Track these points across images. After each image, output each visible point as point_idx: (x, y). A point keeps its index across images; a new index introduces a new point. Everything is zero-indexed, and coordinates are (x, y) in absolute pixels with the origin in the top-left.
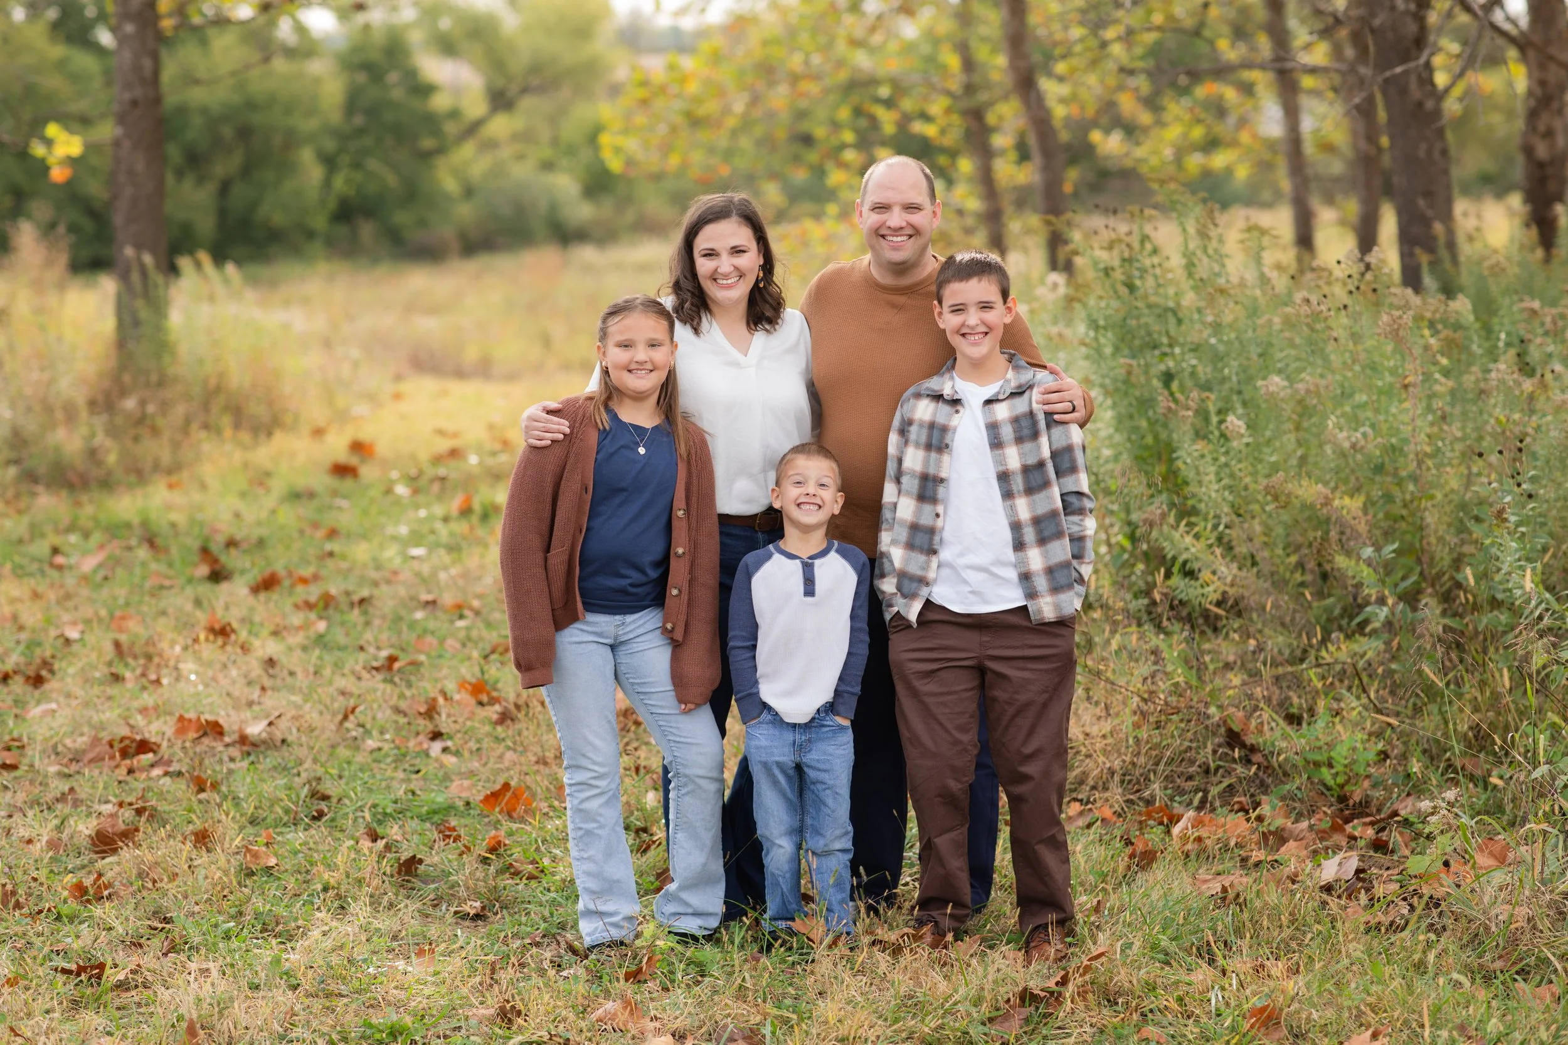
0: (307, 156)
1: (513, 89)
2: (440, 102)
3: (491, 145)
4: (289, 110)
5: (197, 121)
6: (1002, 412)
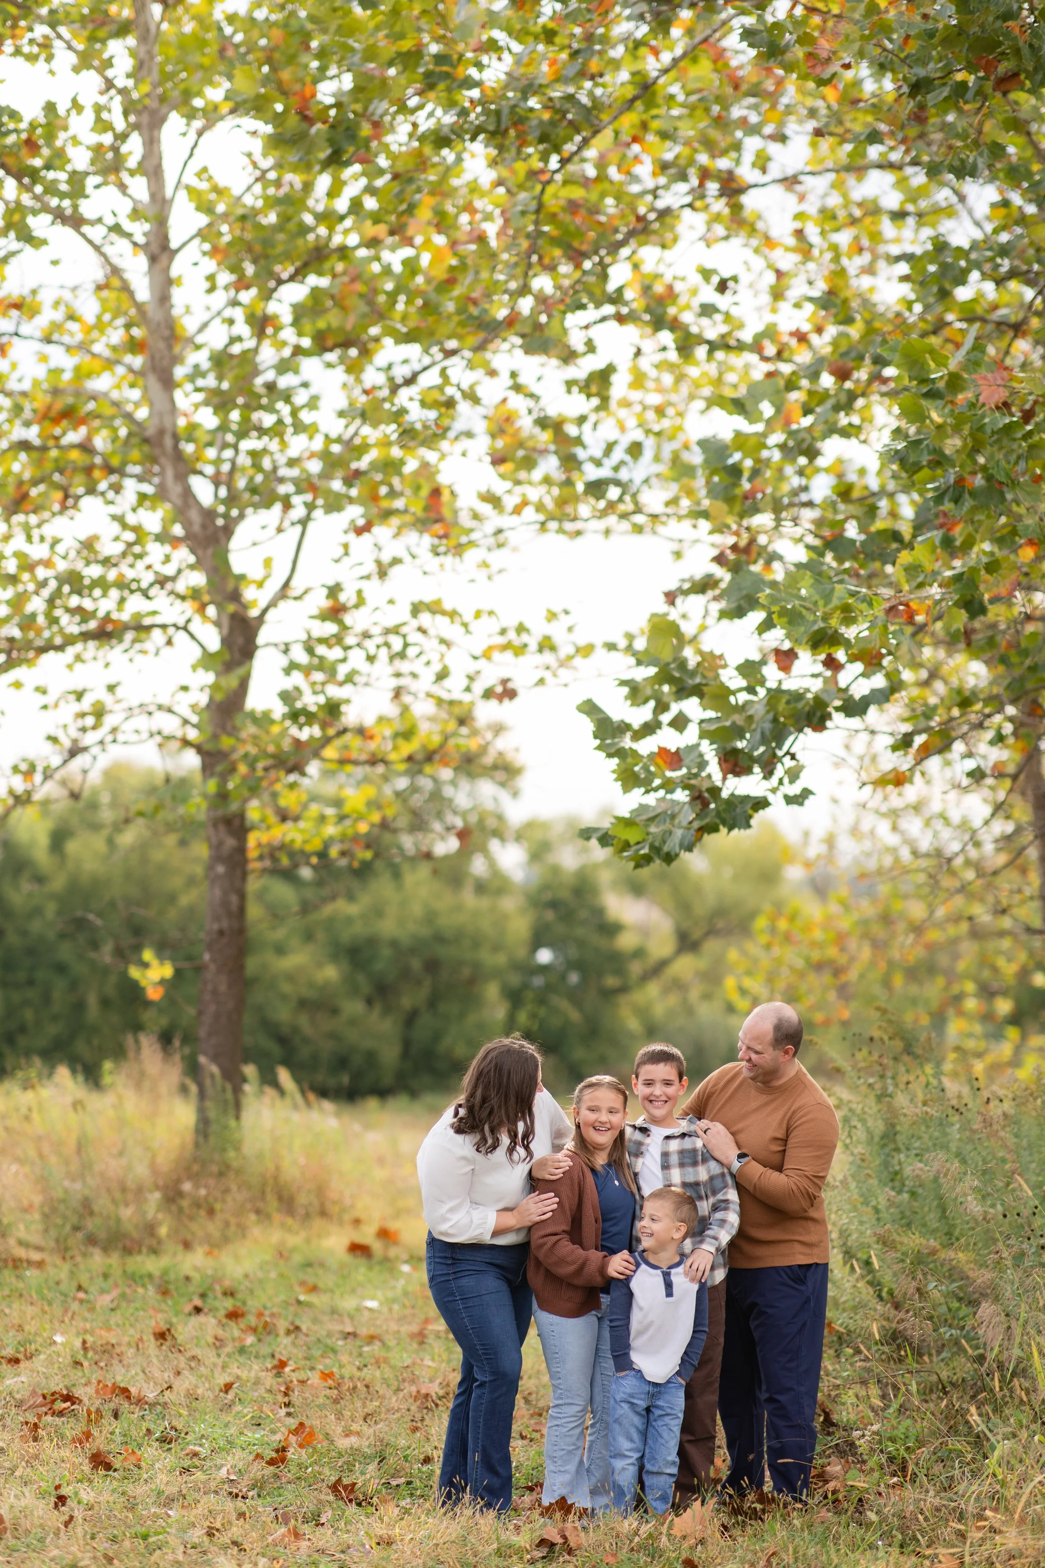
0: (492, 991)
1: (696, 934)
2: (626, 941)
3: (678, 985)
4: (476, 943)
5: (386, 952)
6: (674, 1146)
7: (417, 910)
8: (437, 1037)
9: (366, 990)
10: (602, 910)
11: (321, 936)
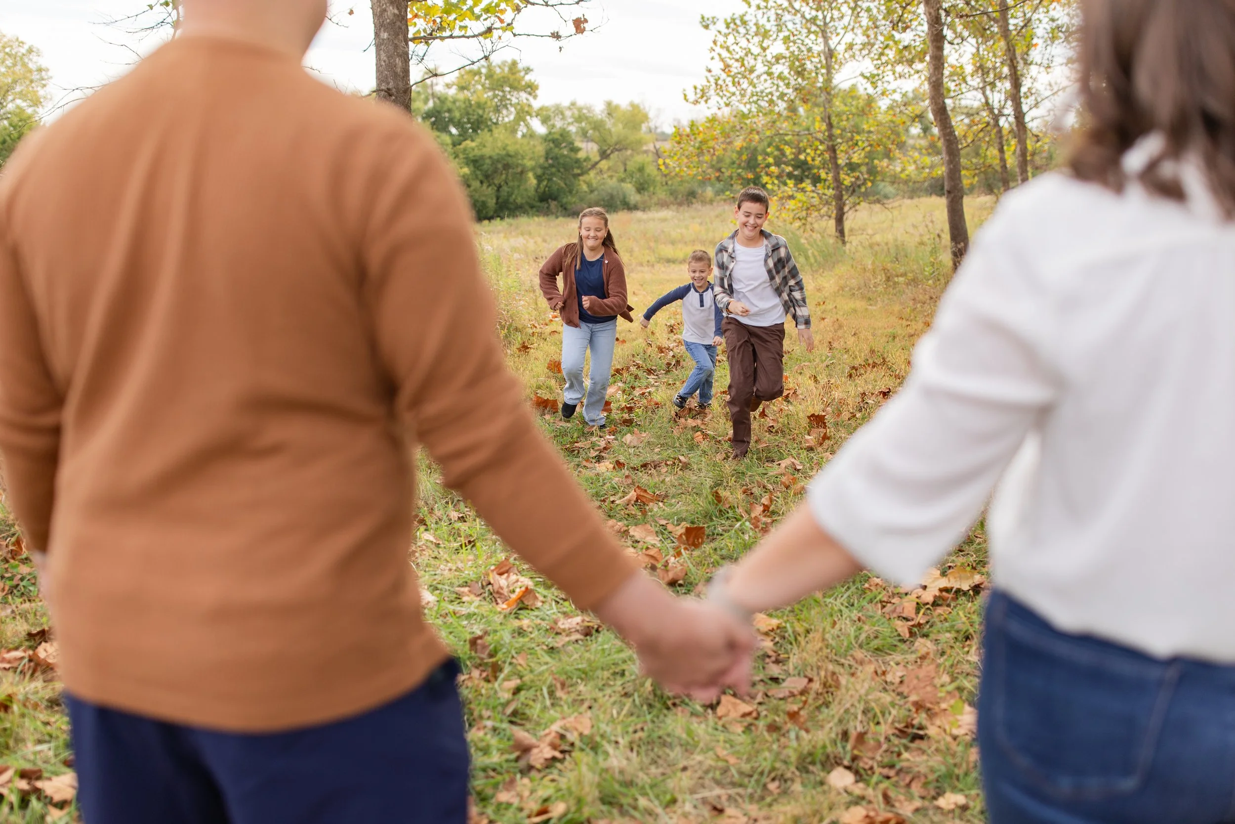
1: (609, 150)
2: (582, 155)
3: (601, 172)
7: (499, 144)
8: (510, 194)
9: (481, 177)
10: (572, 143)
11: (461, 156)
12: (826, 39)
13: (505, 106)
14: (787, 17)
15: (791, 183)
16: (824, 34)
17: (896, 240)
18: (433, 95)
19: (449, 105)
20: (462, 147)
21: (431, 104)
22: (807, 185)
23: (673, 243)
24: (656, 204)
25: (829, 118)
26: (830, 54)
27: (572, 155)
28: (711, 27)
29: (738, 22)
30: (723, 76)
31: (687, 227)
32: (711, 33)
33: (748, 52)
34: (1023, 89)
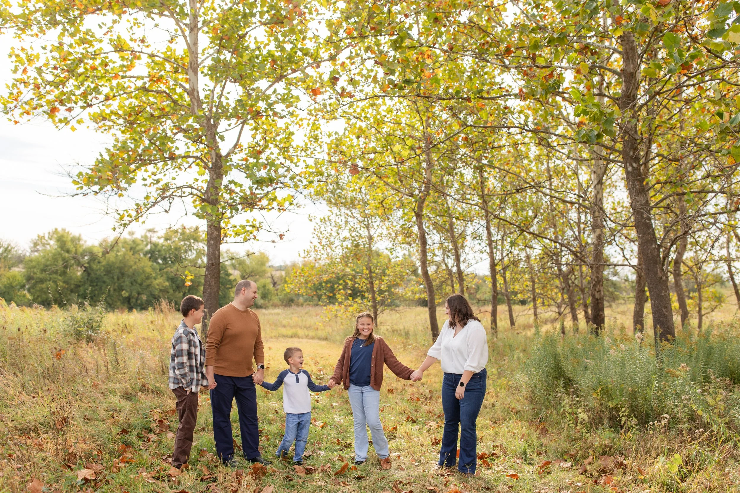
9: (174, 287)
10: (227, 271)
11: (165, 276)
12: (369, 231)
13: (190, 250)
14: (350, 219)
15: (351, 298)
16: (367, 227)
17: (404, 329)
18: (151, 242)
19: (159, 247)
20: (165, 270)
21: (149, 247)
22: (358, 300)
23: (284, 326)
24: (272, 305)
25: (370, 268)
26: (371, 238)
27: (227, 277)
28: (313, 220)
29: (327, 219)
30: (319, 245)
31: (291, 318)
32: (313, 224)
33: (331, 235)
34: (462, 259)
